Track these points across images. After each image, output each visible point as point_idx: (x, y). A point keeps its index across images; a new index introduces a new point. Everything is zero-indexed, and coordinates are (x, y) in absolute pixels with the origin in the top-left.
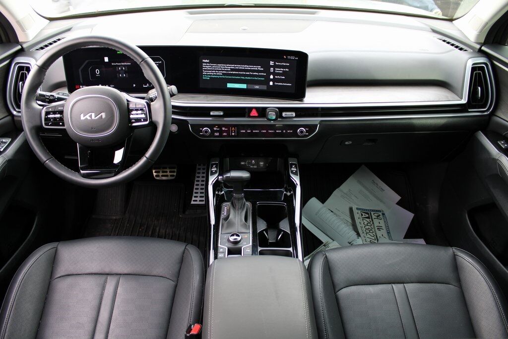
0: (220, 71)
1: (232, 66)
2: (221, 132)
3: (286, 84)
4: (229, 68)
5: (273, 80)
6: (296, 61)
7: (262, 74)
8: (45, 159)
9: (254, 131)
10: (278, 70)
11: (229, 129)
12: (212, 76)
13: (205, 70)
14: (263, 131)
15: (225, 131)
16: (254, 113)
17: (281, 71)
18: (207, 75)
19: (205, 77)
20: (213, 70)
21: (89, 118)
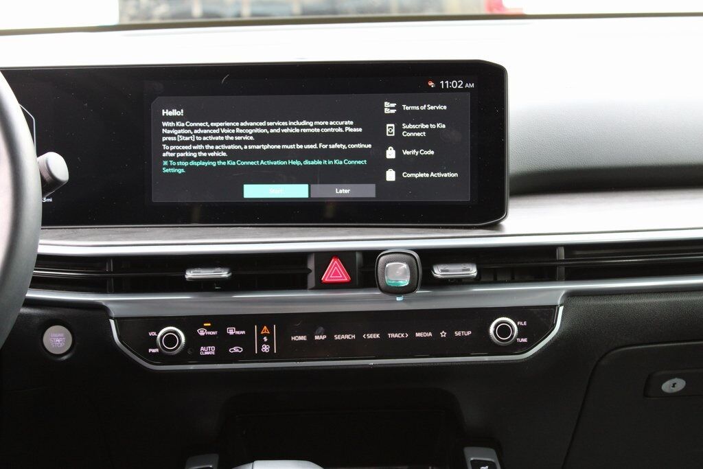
0: (219, 143)
1: (260, 127)
2: (222, 342)
3: (439, 175)
4: (251, 131)
5: (396, 165)
6: (468, 94)
7: (360, 146)
9: (337, 337)
10: (414, 130)
11: (250, 332)
12: (193, 163)
13: (169, 143)
14: (370, 336)
15: (235, 340)
16: (335, 272)
17: (420, 130)
18: (175, 159)
19: (169, 166)
20: (196, 143)
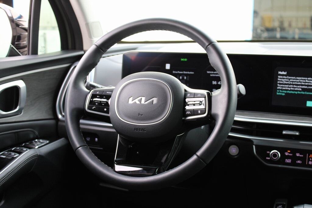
0: (299, 85)
2: (294, 158)
8: (78, 145)
11: (305, 156)
12: (288, 92)
13: (280, 84)
15: (299, 158)
18: (282, 90)
19: (279, 92)
20: (290, 84)
21: (138, 102)
